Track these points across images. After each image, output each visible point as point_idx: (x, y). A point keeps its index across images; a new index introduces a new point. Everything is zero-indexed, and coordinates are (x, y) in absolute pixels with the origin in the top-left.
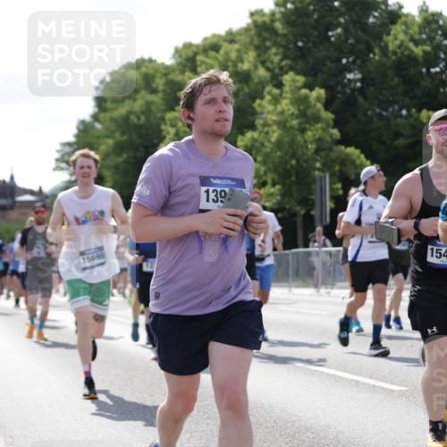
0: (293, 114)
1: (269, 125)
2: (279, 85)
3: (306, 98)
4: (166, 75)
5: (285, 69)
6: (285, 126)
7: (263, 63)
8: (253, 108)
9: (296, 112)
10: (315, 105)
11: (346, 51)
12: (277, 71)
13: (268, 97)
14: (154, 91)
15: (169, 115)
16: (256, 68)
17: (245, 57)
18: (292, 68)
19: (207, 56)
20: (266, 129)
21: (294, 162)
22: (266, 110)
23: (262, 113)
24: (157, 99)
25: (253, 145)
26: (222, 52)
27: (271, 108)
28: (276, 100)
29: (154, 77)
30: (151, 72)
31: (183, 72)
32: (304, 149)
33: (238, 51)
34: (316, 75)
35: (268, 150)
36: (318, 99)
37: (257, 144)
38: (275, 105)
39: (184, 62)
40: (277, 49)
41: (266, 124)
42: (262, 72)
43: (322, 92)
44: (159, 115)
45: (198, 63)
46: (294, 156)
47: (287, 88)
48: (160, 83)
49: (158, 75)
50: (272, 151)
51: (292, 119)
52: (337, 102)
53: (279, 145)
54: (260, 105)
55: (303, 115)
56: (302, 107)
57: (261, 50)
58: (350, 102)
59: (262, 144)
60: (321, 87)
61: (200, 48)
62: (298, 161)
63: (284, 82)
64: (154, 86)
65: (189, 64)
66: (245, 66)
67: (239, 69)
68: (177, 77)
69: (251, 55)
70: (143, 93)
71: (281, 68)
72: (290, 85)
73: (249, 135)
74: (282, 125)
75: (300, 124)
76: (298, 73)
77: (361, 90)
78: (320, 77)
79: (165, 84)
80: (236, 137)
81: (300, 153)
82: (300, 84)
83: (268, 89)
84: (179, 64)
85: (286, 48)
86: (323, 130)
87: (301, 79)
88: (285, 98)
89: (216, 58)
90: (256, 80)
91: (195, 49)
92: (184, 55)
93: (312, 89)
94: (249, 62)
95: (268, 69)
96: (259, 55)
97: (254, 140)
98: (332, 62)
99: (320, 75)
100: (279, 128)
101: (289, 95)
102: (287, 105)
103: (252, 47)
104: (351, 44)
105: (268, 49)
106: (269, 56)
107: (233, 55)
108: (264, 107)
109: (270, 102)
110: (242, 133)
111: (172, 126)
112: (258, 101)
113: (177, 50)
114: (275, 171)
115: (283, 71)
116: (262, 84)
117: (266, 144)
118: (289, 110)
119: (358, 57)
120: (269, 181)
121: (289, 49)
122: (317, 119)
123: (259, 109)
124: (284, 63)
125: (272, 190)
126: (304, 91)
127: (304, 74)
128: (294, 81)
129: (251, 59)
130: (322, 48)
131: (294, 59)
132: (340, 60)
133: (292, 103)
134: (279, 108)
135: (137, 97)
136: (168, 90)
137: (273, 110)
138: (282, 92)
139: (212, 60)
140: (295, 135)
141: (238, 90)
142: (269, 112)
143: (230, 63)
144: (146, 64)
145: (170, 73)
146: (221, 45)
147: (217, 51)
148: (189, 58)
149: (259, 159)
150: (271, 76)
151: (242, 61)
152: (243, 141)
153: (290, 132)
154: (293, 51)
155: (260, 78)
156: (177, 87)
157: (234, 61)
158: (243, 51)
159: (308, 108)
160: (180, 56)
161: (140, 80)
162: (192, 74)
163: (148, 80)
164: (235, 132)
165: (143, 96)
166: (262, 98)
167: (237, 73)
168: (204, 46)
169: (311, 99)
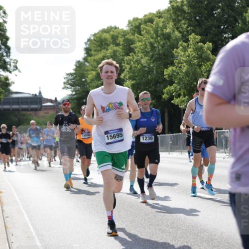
0: (194, 57)
1: (182, 63)
2: (187, 41)
3: (201, 48)
4: (124, 36)
7: (177, 28)
8: (173, 54)
9: (196, 56)
10: (206, 52)
11: (223, 22)
12: (185, 32)
13: (181, 48)
14: (118, 45)
15: (126, 58)
16: (174, 31)
17: (168, 25)
18: (193, 31)
19: (146, 26)
20: (180, 65)
21: (195, 83)
23: (177, 57)
24: (119, 49)
25: (172, 74)
26: (154, 23)
28: (185, 49)
29: (117, 37)
30: (115, 34)
31: (133, 34)
32: (201, 76)
33: (163, 22)
34: (207, 35)
35: (181, 77)
36: (208, 48)
37: (174, 73)
38: (185, 52)
39: (134, 29)
40: (185, 21)
41: (180, 63)
42: (177, 33)
43: (211, 44)
44: (121, 58)
45: (142, 29)
46: (195, 80)
47: (191, 42)
48: (121, 40)
49: (120, 36)
50: (183, 78)
51: (194, 59)
53: (187, 73)
54: (176, 52)
55: (200, 57)
56: (199, 53)
57: (176, 21)
59: (178, 74)
60: (210, 42)
61: (143, 21)
63: (189, 39)
64: (118, 42)
65: (137, 30)
66: (168, 30)
67: (164, 32)
68: (130, 37)
69: (171, 24)
70: (112, 45)
71: (188, 32)
72: (193, 41)
73: (170, 68)
74: (189, 63)
75: (199, 62)
76: (197, 34)
78: (209, 36)
79: (124, 41)
80: (164, 70)
82: (198, 40)
83: (180, 43)
84: (130, 30)
85: (190, 20)
86: (211, 65)
87: (199, 37)
88: (190, 48)
89: (152, 26)
90: (174, 38)
91: (140, 21)
92: (134, 25)
93: (205, 43)
94: (170, 29)
95: (180, 32)
96: (175, 24)
97: (173, 71)
98: (215, 28)
99: (209, 35)
100: (187, 65)
101: (192, 46)
102: (191, 52)
103: (171, 20)
104: (226, 18)
105: (180, 21)
106: (181, 25)
107: (161, 24)
108: (179, 53)
109: (181, 50)
110: (167, 68)
111: (128, 64)
112: (175, 50)
113: (130, 22)
114: (185, 88)
115: (189, 33)
116: (177, 40)
117: (180, 73)
118: (192, 54)
119: (230, 25)
120: (182, 94)
121: (192, 21)
122: (208, 59)
123: (175, 54)
124: (189, 29)
125: (184, 99)
126: (200, 44)
127: (200, 35)
128: (195, 38)
129: (171, 27)
130: (209, 20)
131: (194, 27)
132: (220, 28)
133: (194, 51)
134: (187, 53)
135: (109, 48)
136: (126, 44)
137: (183, 54)
138: (189, 45)
139: (149, 28)
140: (196, 68)
141: (163, 43)
142: (181, 56)
143: (159, 29)
144: (113, 29)
145: (126, 35)
146: (154, 19)
147: (152, 23)
148: (137, 27)
149: (176, 82)
150: (182, 36)
151: (166, 28)
152: (167, 72)
153: (193, 67)
154: (194, 21)
155: (176, 37)
156: (130, 42)
157: (161, 28)
158: (166, 22)
159: (203, 53)
160: (132, 25)
161: (110, 38)
162: (138, 36)
163: (114, 38)
164: (162, 67)
165: (112, 47)
166: (177, 48)
167: (163, 34)
168: (145, 19)
169: (205, 48)
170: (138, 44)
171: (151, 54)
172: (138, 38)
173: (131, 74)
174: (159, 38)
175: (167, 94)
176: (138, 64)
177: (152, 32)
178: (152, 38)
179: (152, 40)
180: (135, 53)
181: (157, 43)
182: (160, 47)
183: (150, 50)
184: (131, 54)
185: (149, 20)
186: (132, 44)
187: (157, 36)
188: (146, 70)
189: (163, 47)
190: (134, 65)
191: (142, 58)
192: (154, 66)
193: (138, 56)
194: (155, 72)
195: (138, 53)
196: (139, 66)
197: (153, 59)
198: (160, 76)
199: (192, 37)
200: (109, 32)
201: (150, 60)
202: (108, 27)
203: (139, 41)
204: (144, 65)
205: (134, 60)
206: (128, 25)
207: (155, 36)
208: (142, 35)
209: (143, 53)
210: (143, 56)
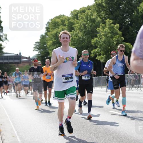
0: (109, 32)
1: (102, 36)
2: (105, 23)
3: (113, 27)
4: (68, 20)
5: (106, 18)
6: (107, 36)
7: (99, 16)
8: (97, 30)
9: (110, 32)
10: (116, 29)
11: (125, 12)
12: (103, 18)
13: (101, 27)
14: (65, 25)
16: (97, 18)
17: (93, 14)
18: (108, 18)
19: (81, 14)
20: (100, 37)
21: (109, 48)
22: (100, 31)
23: (99, 32)
24: (66, 28)
25: (96, 42)
26: (86, 13)
27: (102, 30)
28: (103, 28)
29: (65, 21)
30: (63, 19)
31: (74, 19)
32: (113, 43)
33: (91, 12)
34: (116, 20)
35: (101, 44)
36: (117, 27)
37: (97, 42)
38: (103, 29)
39: (74, 16)
40: (104, 11)
41: (100, 36)
42: (99, 19)
43: (118, 25)
45: (79, 16)
46: (109, 46)
47: (107, 24)
48: (66, 23)
49: (66, 20)
50: (102, 44)
51: (109, 34)
52: (123, 28)
53: (105, 42)
54: (98, 30)
55: (112, 32)
56: (112, 30)
57: (98, 12)
58: (127, 28)
59: (100, 42)
60: (118, 24)
61: (79, 12)
62: (111, 47)
63: (106, 22)
64: (65, 24)
65: (76, 17)
66: (94, 17)
67: (91, 18)
68: (72, 21)
69: (95, 14)
70: (61, 26)
71: (105, 18)
72: (108, 23)
73: (95, 39)
74: (106, 36)
75: (111, 35)
76: (110, 19)
77: (131, 24)
79: (68, 23)
80: (91, 40)
81: (111, 45)
82: (111, 23)
83: (101, 24)
84: (72, 17)
85: (106, 11)
86: (119, 37)
87: (111, 21)
88: (106, 27)
89: (84, 15)
90: (97, 22)
91: (77, 12)
92: (74, 14)
93: (115, 24)
94: (95, 16)
95: (101, 18)
96: (98, 14)
97: (97, 40)
98: (121, 15)
99: (117, 20)
100: (104, 37)
101: (107, 26)
102: (107, 29)
103: (96, 11)
104: (127, 10)
105: (101, 11)
106: (101, 14)
107: (90, 14)
108: (100, 30)
109: (101, 28)
110: (93, 39)
112: (98, 28)
113: (72, 12)
114: (104, 50)
115: (106, 19)
116: (99, 23)
117: (101, 42)
118: (108, 31)
119: (129, 14)
120: (102, 54)
121: (107, 11)
122: (117, 34)
123: (98, 31)
124: (106, 16)
125: (103, 56)
126: (112, 25)
127: (112, 20)
128: (109, 22)
129: (95, 15)
130: (118, 11)
131: (109, 15)
132: (124, 15)
133: (109, 29)
135: (60, 27)
136: (69, 25)
137: (103, 31)
138: (106, 25)
139: (83, 15)
140: (110, 39)
141: (91, 25)
142: (101, 32)
143: (89, 16)
144: (62, 17)
145: (70, 20)
146: (86, 11)
147: (85, 13)
148: (76, 15)
149: (98, 47)
150: (102, 20)
151: (92, 16)
152: (93, 41)
153: (108, 38)
154: (109, 12)
155: (98, 21)
156: (72, 24)
157: (90, 16)
158: (93, 12)
159: (114, 30)
160: (73, 14)
161: (60, 22)
162: (77, 20)
163: (63, 22)
164: (91, 38)
165: (61, 27)
166: (99, 27)
167: (91, 19)
168: (80, 11)
169: (115, 27)
170: (77, 25)
171: (84, 31)
172: (76, 21)
173: (73, 42)
174: (89, 22)
175: (93, 54)
176: (76, 37)
177: (84, 18)
178: (85, 21)
179: (84, 23)
180: (75, 30)
181: (88, 24)
182: (89, 27)
183: (83, 28)
184: (72, 31)
185: (83, 11)
186: (73, 25)
187: (88, 20)
188: (81, 40)
189: (91, 26)
190: (74, 37)
191: (79, 33)
192: (85, 38)
193: (77, 32)
194: (86, 41)
195: (76, 30)
196: (77, 38)
197: (85, 33)
198: (89, 43)
199: (107, 21)
200: (60, 18)
201: (83, 34)
202: (59, 15)
203: (77, 23)
204: (80, 37)
205: (74, 34)
206: (71, 14)
207: (86, 21)
208: (79, 20)
209: (79, 30)
210: (79, 32)
